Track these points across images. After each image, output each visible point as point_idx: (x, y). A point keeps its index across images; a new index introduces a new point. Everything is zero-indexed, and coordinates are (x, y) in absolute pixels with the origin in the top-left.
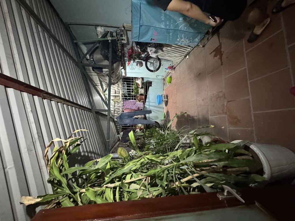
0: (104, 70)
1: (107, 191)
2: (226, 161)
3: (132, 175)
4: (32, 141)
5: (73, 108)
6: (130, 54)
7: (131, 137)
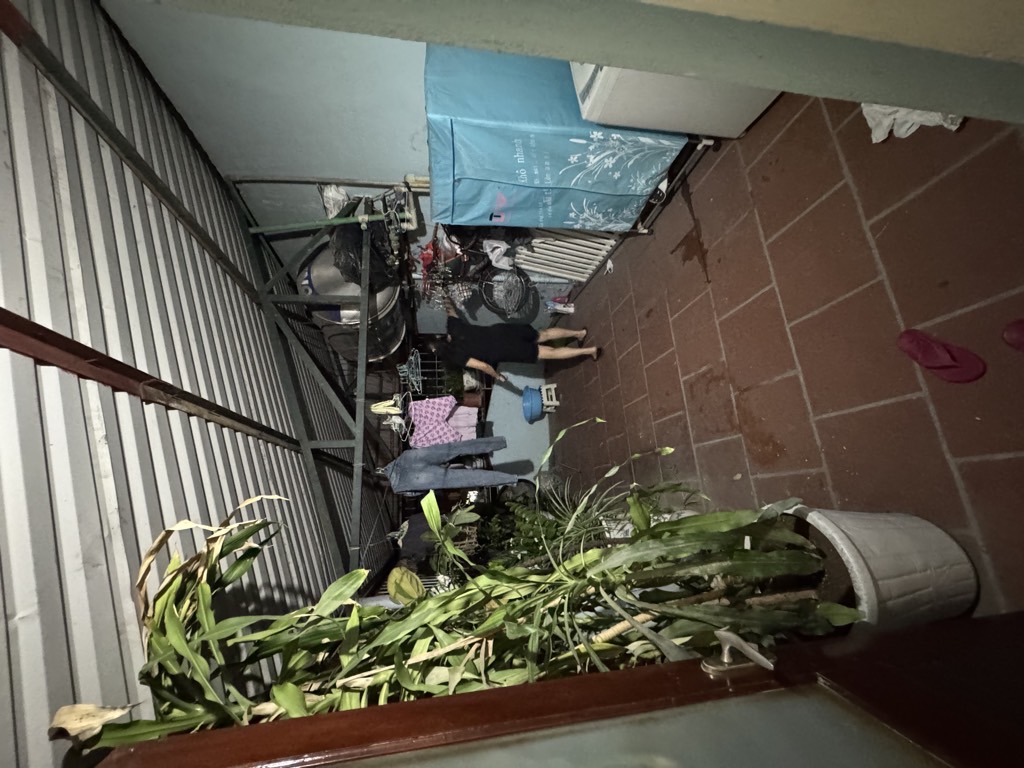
0: (344, 313)
1: (348, 700)
2: (726, 560)
3: (435, 640)
4: (100, 533)
5: (239, 435)
6: (429, 262)
7: (430, 511)
